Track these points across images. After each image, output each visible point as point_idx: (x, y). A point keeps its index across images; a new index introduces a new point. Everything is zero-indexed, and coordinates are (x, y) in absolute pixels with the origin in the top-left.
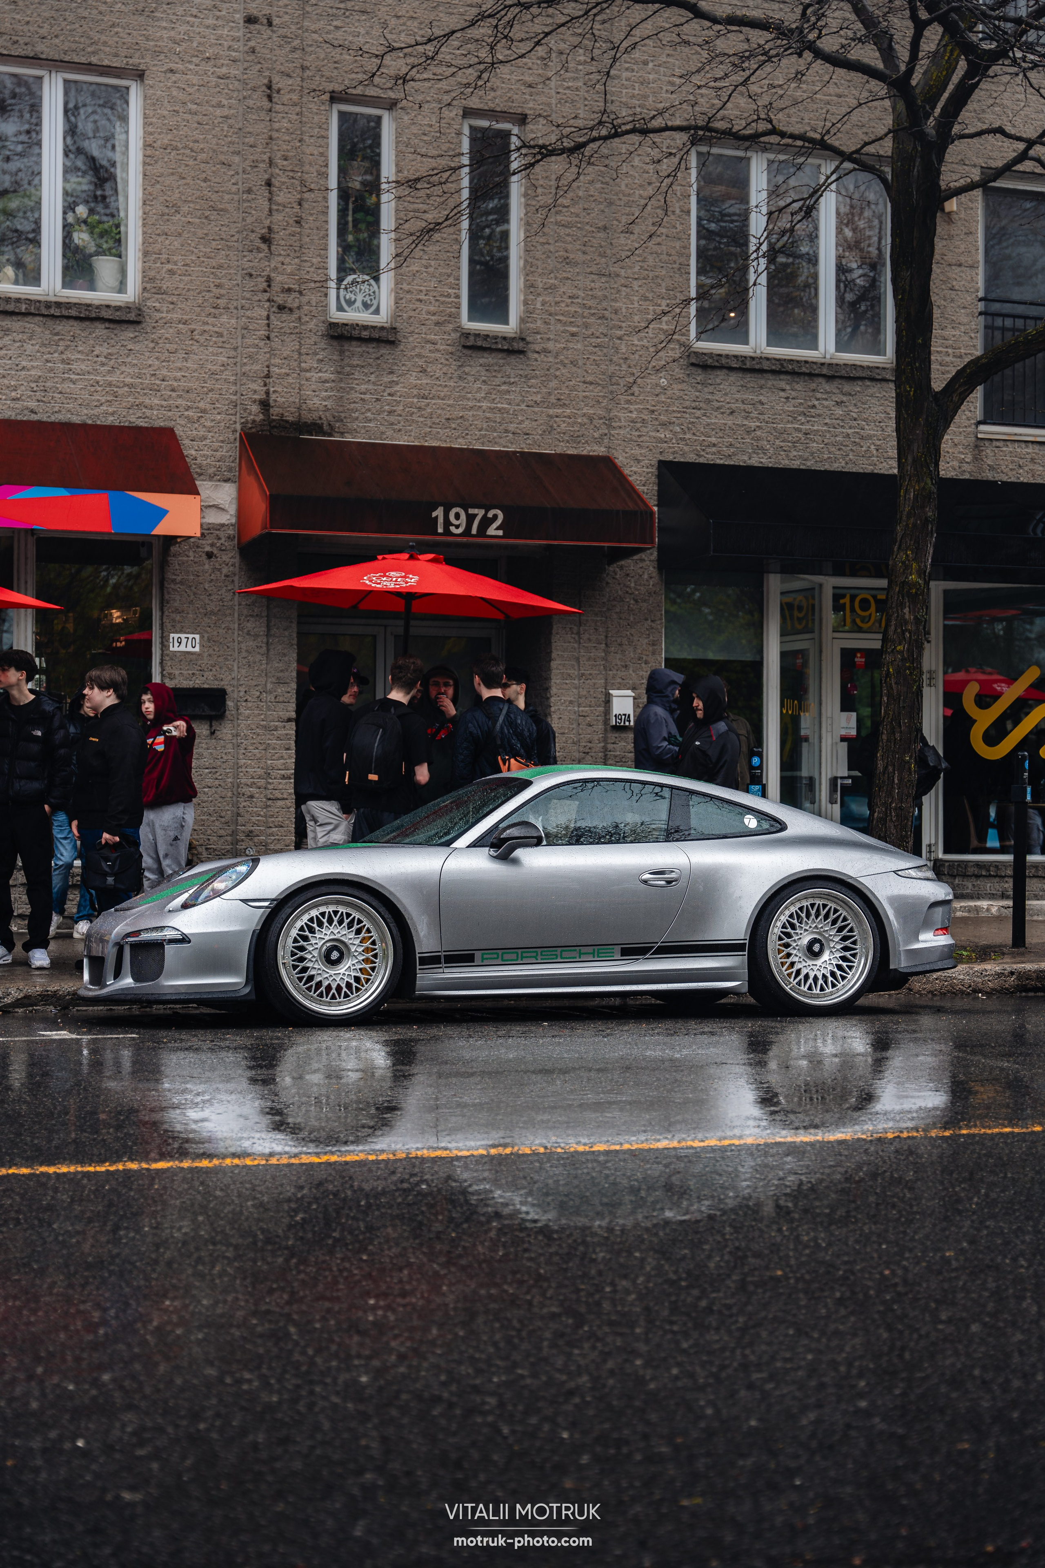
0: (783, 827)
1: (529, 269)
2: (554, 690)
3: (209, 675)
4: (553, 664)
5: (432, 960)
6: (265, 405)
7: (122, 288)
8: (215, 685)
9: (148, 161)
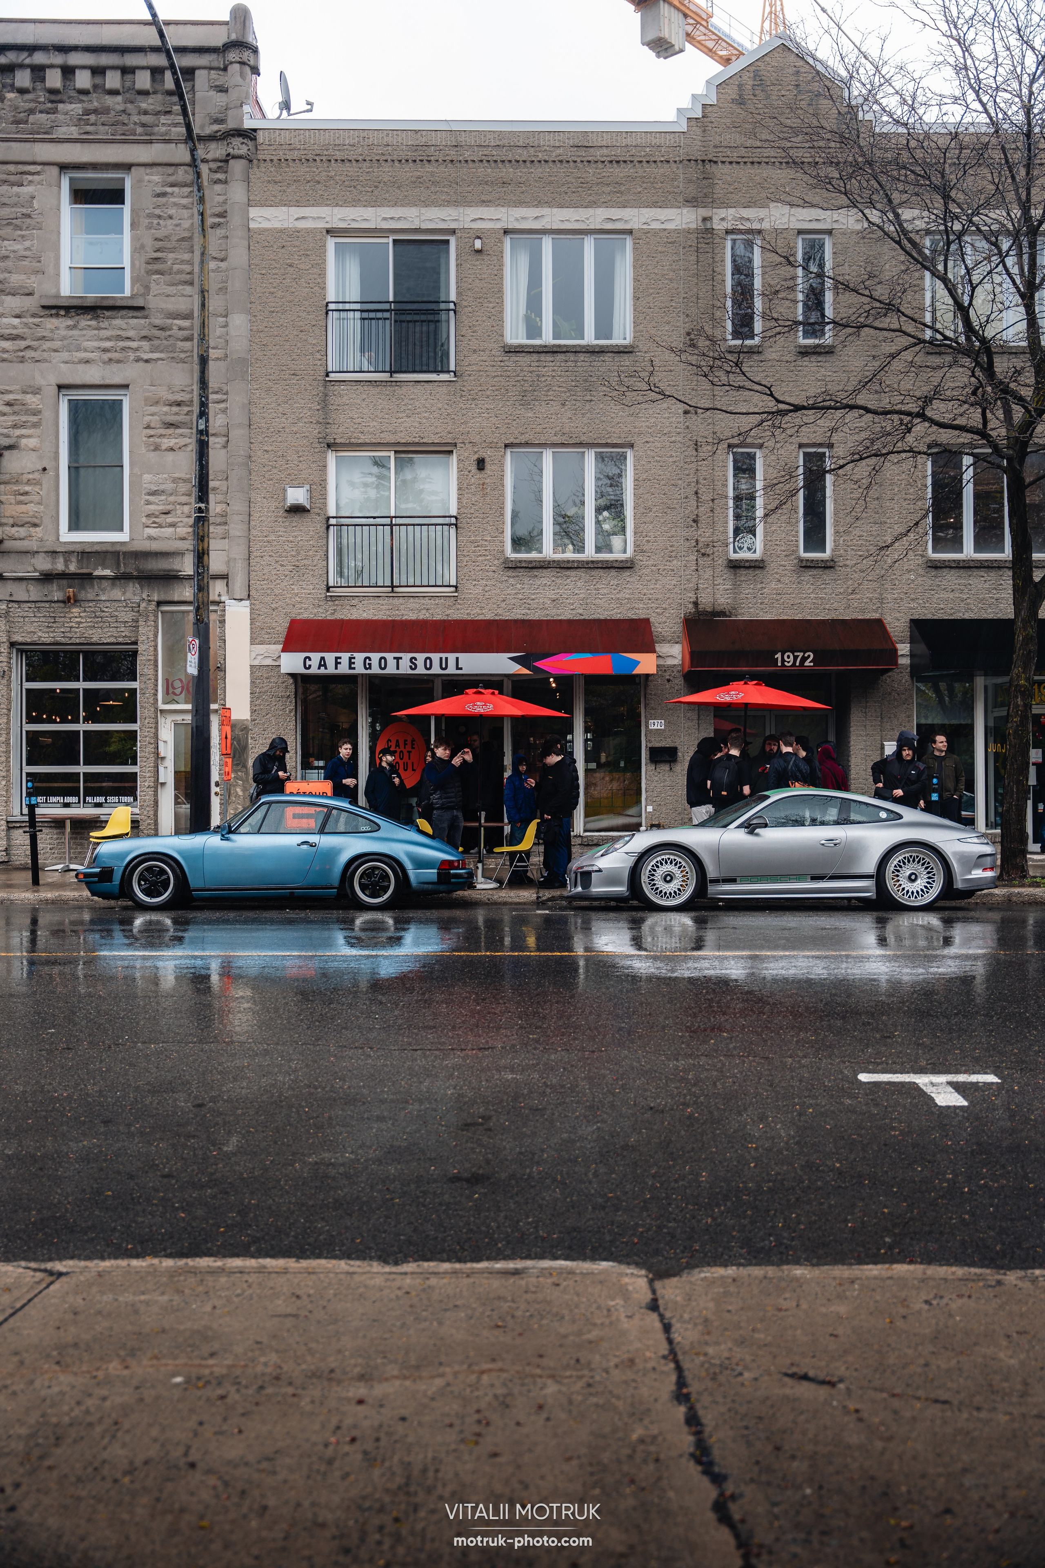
0: (901, 817)
1: (836, 523)
2: (852, 743)
3: (669, 740)
4: (852, 729)
5: (716, 881)
6: (696, 604)
7: (625, 552)
8: (672, 745)
9: (636, 487)
